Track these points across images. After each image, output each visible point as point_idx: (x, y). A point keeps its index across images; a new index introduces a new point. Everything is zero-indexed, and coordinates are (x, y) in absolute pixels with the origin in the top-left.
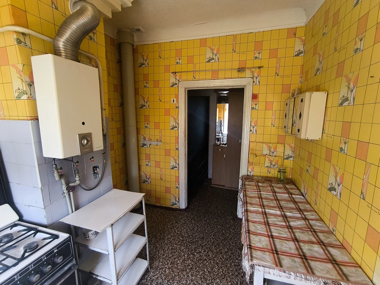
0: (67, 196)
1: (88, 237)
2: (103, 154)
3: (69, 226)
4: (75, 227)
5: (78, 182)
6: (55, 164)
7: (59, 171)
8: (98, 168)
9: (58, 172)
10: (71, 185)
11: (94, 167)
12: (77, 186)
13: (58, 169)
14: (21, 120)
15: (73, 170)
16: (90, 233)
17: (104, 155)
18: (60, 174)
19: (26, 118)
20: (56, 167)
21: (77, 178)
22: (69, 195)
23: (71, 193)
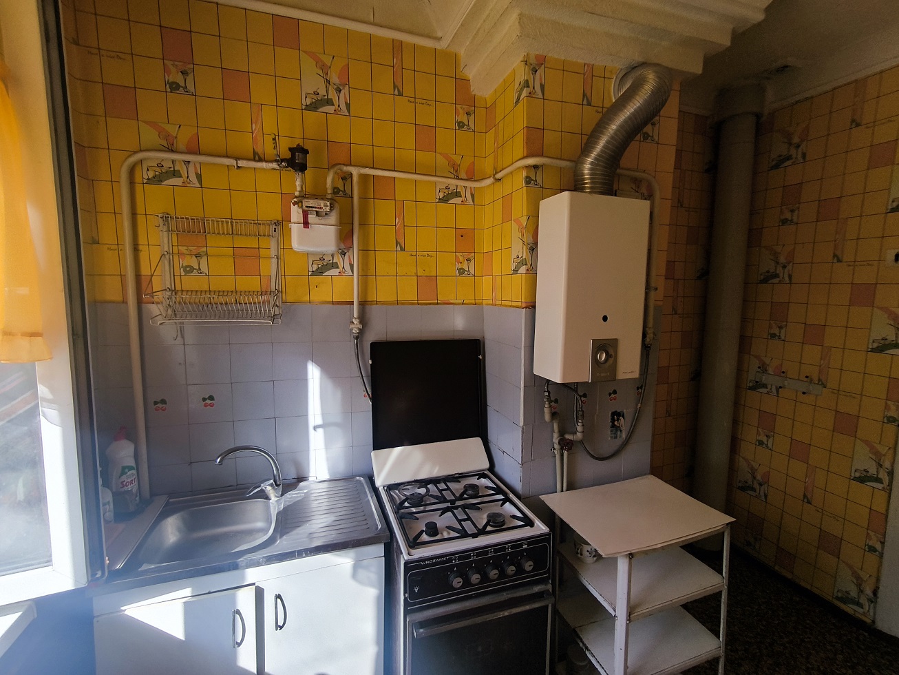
0: (558, 457)
1: (581, 554)
2: (638, 388)
3: (552, 514)
4: (562, 521)
5: (579, 436)
6: (548, 391)
7: (553, 404)
8: (623, 417)
9: (550, 407)
10: (567, 436)
11: (614, 414)
12: (576, 442)
13: (552, 401)
14: (514, 307)
15: (575, 409)
16: (586, 548)
17: (640, 390)
18: (553, 410)
19: (519, 304)
20: (549, 396)
21: (579, 428)
22: (562, 455)
23: (565, 454)
